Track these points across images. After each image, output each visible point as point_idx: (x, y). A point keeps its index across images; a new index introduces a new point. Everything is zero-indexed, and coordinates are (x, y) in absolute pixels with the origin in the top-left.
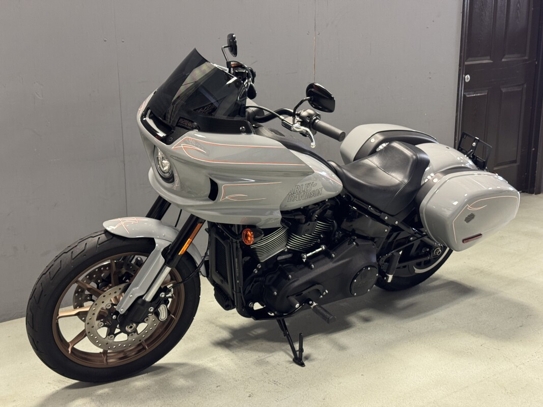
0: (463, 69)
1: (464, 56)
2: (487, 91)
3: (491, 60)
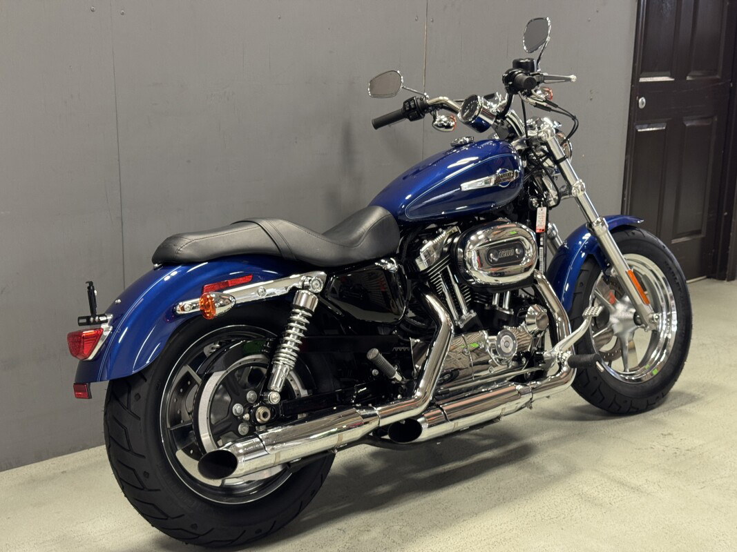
2: (665, 124)
3: (671, 77)
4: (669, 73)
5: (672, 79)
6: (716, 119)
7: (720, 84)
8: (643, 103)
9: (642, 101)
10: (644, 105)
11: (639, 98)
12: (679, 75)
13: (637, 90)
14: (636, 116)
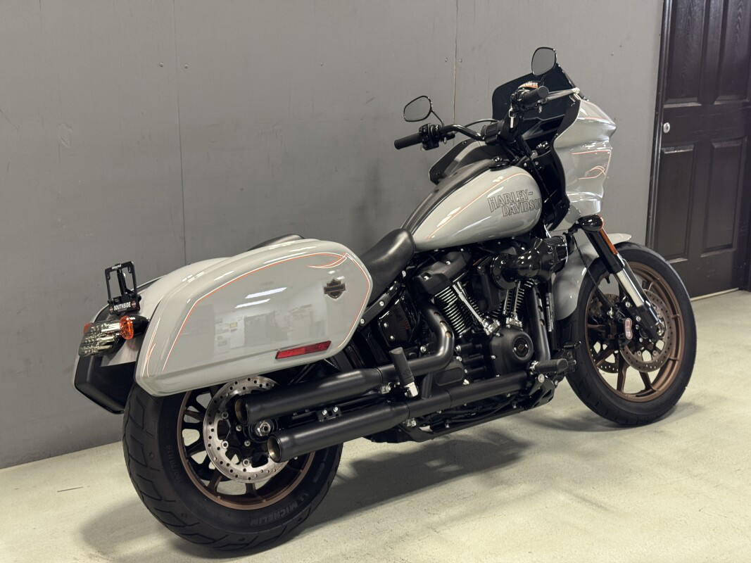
0: (661, 115)
1: (662, 96)
2: (693, 146)
3: (698, 102)
4: (696, 99)
5: (700, 105)
6: (746, 140)
7: (750, 107)
9: (667, 126)
10: (669, 129)
11: (664, 123)
12: (706, 102)
13: (661, 117)
14: (660, 140)
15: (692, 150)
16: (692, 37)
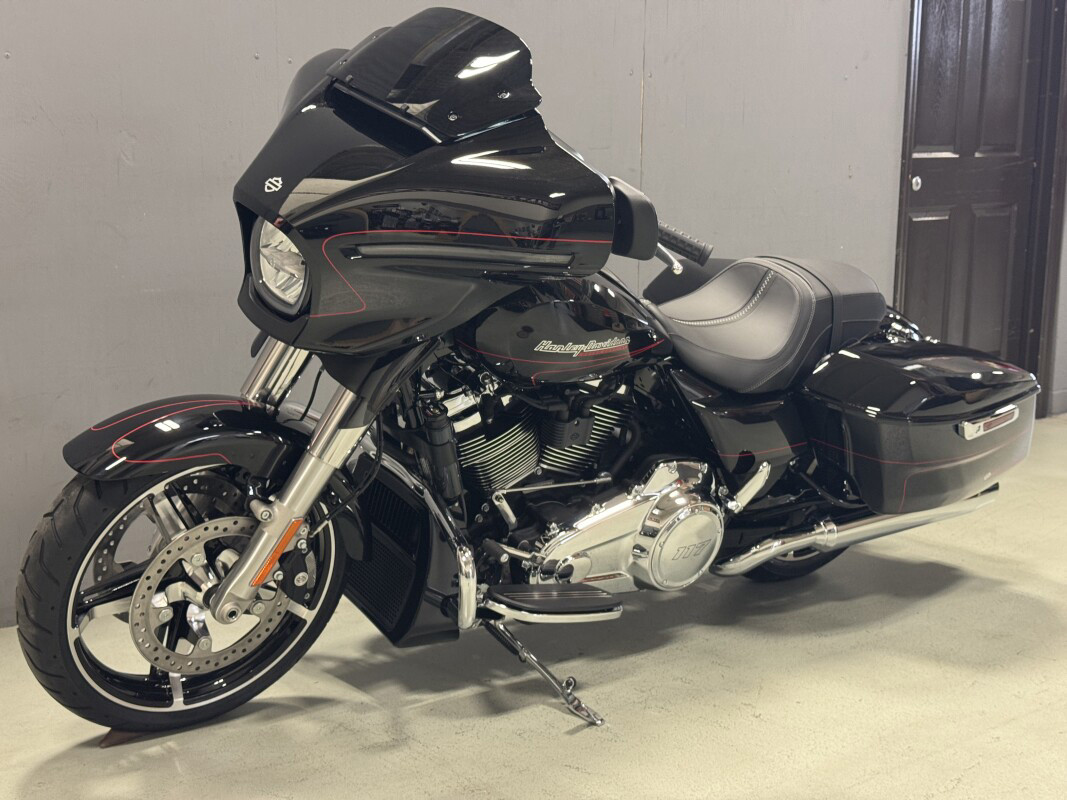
2: (949, 212)
3: (955, 152)
4: (952, 147)
5: (957, 156)
6: (1016, 208)
7: (1020, 163)
8: (917, 184)
9: (917, 182)
10: (919, 187)
11: (913, 177)
12: (965, 152)
13: (909, 168)
14: (908, 201)
15: (947, 218)
16: (946, 62)
